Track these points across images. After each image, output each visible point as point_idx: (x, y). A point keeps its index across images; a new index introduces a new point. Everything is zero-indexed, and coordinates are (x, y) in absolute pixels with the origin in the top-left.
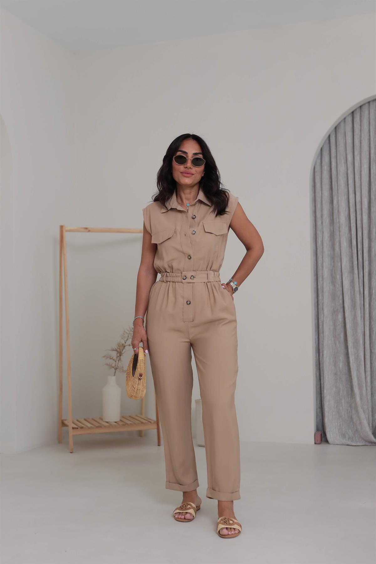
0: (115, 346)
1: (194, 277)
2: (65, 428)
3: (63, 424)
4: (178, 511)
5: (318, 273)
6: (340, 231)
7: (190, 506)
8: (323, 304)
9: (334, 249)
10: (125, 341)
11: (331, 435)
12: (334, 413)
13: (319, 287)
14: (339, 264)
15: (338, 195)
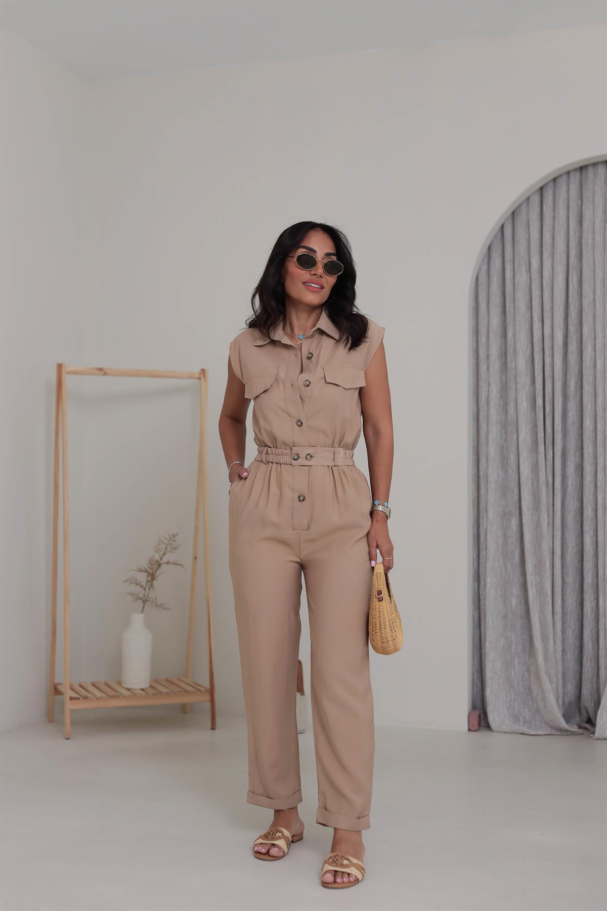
0: (144, 564)
1: (311, 456)
2: (58, 697)
3: (57, 691)
4: (260, 841)
5: (480, 451)
6: (516, 383)
7: (280, 834)
8: (487, 501)
9: (506, 412)
10: (161, 556)
11: (496, 716)
12: (501, 681)
13: (481, 474)
14: (515, 437)
15: (515, 324)
